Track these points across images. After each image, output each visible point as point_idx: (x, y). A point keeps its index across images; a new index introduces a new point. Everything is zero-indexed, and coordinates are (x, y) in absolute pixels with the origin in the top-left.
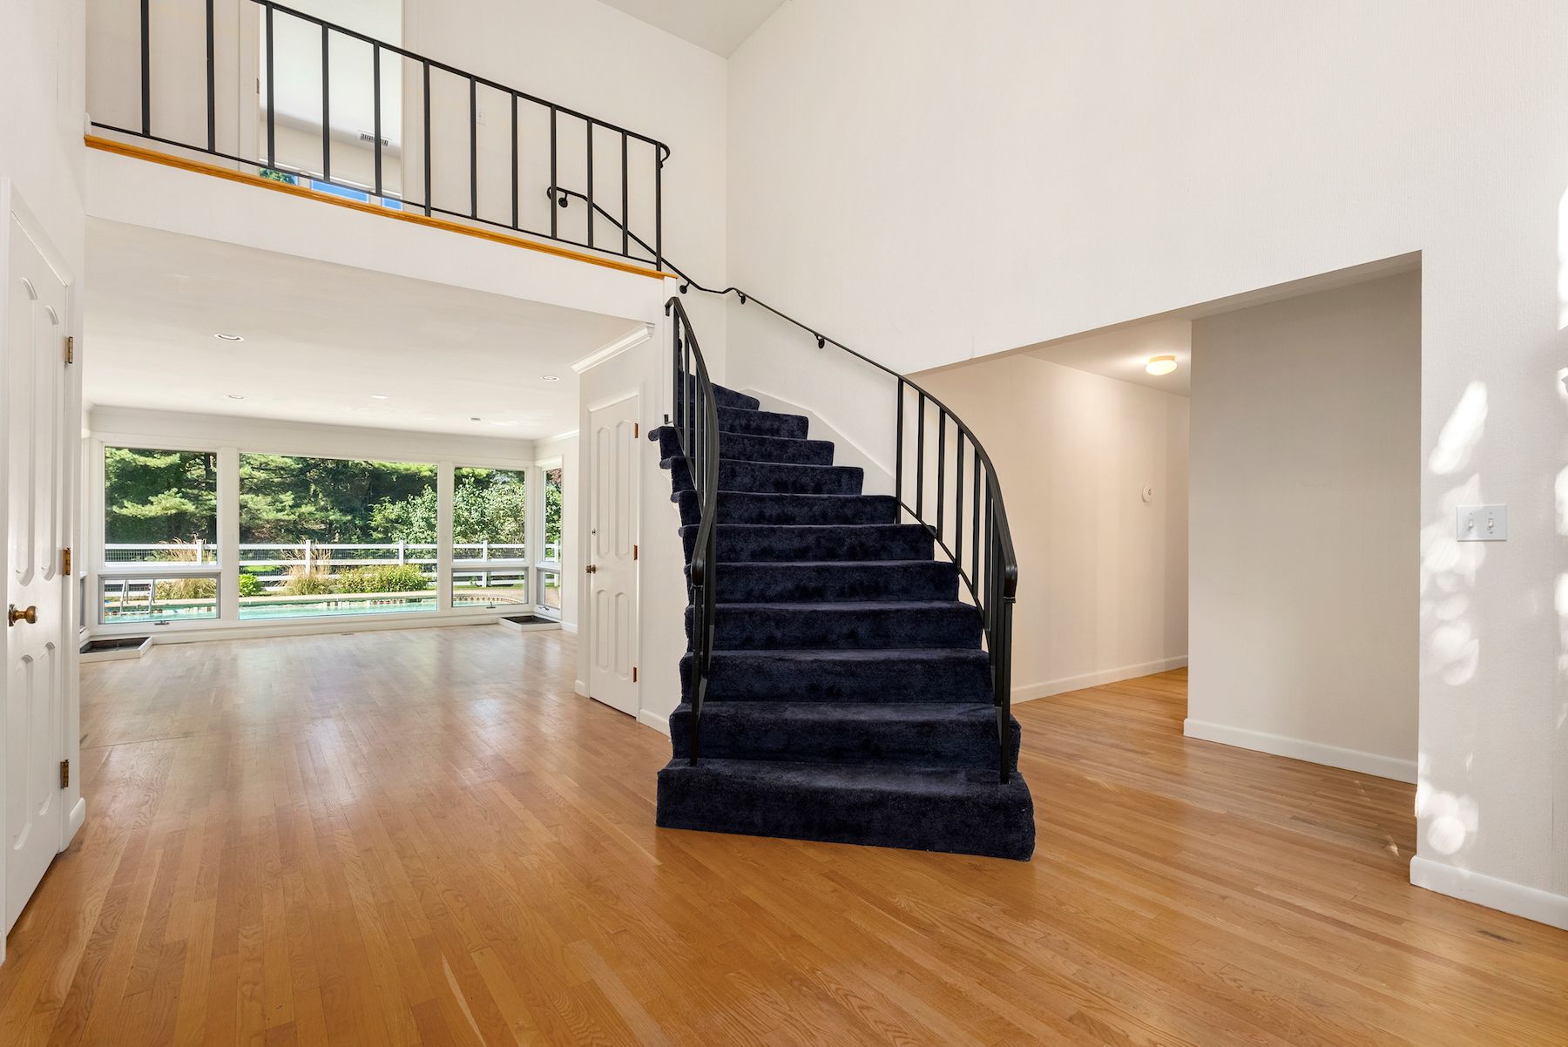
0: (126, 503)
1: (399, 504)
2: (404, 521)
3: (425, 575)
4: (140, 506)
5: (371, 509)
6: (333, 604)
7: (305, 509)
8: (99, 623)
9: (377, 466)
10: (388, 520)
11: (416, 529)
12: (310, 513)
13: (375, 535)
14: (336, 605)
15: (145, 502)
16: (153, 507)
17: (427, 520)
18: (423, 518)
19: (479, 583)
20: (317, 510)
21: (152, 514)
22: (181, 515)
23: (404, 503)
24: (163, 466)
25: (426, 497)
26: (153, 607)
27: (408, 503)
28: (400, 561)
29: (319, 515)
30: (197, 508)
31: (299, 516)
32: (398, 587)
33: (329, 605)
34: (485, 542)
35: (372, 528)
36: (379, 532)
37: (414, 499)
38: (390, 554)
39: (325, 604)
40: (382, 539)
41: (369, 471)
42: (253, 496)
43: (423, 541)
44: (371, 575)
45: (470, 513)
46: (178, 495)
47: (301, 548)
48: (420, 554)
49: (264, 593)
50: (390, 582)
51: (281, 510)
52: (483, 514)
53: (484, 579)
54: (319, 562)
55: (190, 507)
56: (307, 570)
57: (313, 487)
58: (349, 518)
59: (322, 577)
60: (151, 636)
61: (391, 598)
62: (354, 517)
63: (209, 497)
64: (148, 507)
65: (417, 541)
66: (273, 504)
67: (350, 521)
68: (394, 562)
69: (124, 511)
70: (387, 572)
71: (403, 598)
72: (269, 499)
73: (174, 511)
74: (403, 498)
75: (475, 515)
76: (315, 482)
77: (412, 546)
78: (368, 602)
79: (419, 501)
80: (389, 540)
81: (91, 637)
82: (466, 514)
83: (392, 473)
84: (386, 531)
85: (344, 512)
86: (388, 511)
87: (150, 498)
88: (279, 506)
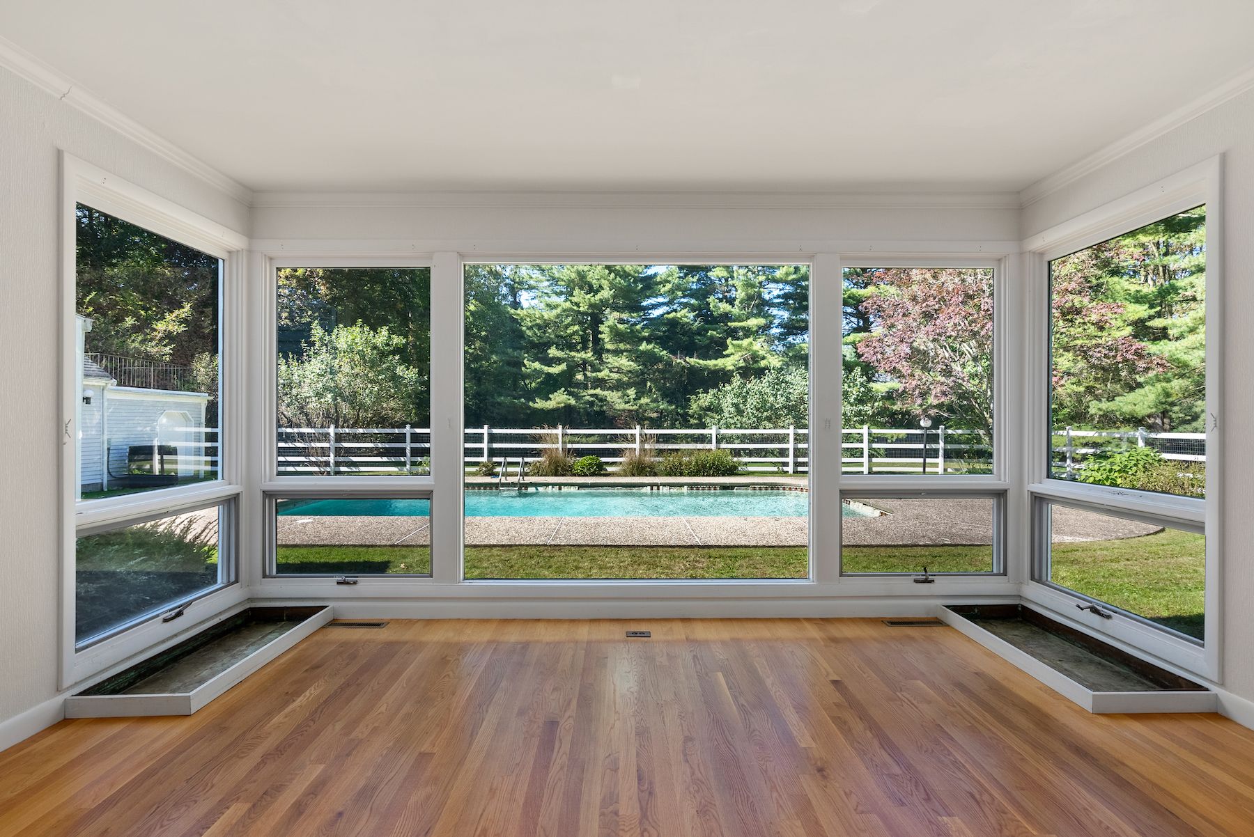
0: (537, 400)
1: (712, 392)
2: (715, 409)
3: (735, 459)
4: (544, 402)
5: (689, 400)
6: (655, 488)
7: (644, 400)
8: (264, 576)
9: (693, 364)
10: (701, 408)
11: (726, 414)
12: (647, 404)
13: (693, 421)
14: (658, 489)
15: (548, 399)
16: (551, 402)
17: (736, 406)
18: (732, 404)
19: (785, 469)
20: (651, 402)
21: (551, 407)
22: (568, 407)
23: (715, 391)
24: (557, 373)
25: (735, 384)
26: (521, 484)
27: (719, 390)
28: (713, 446)
29: (653, 405)
30: (576, 402)
31: (639, 406)
32: (712, 472)
33: (652, 489)
34: (792, 427)
35: (689, 415)
36: (695, 418)
37: (724, 386)
38: (702, 439)
39: (649, 488)
40: (696, 424)
41: (688, 369)
42: (610, 392)
43: (733, 426)
44: (688, 459)
45: (776, 398)
46: (565, 393)
47: (633, 433)
48: (729, 440)
49: (605, 472)
50: (704, 466)
51: (628, 402)
52: (788, 399)
53: (791, 464)
54: (647, 446)
55: (572, 402)
56: (637, 452)
57: (649, 384)
58: (674, 407)
59: (648, 459)
60: (331, 605)
61: (706, 484)
62: (677, 407)
63: (584, 394)
64: (549, 402)
65: (728, 427)
66: (622, 397)
67: (672, 410)
68: (708, 446)
69: (536, 406)
70: (702, 456)
71: (717, 484)
72: (620, 394)
73: (563, 405)
74: (715, 386)
75: (781, 400)
76: (651, 380)
77: (723, 431)
78: (686, 487)
79: (728, 388)
80: (703, 426)
81: (250, 600)
82: (772, 399)
83: (704, 370)
84: (700, 418)
85: (670, 403)
86: (702, 401)
87: (550, 396)
88: (627, 399)
